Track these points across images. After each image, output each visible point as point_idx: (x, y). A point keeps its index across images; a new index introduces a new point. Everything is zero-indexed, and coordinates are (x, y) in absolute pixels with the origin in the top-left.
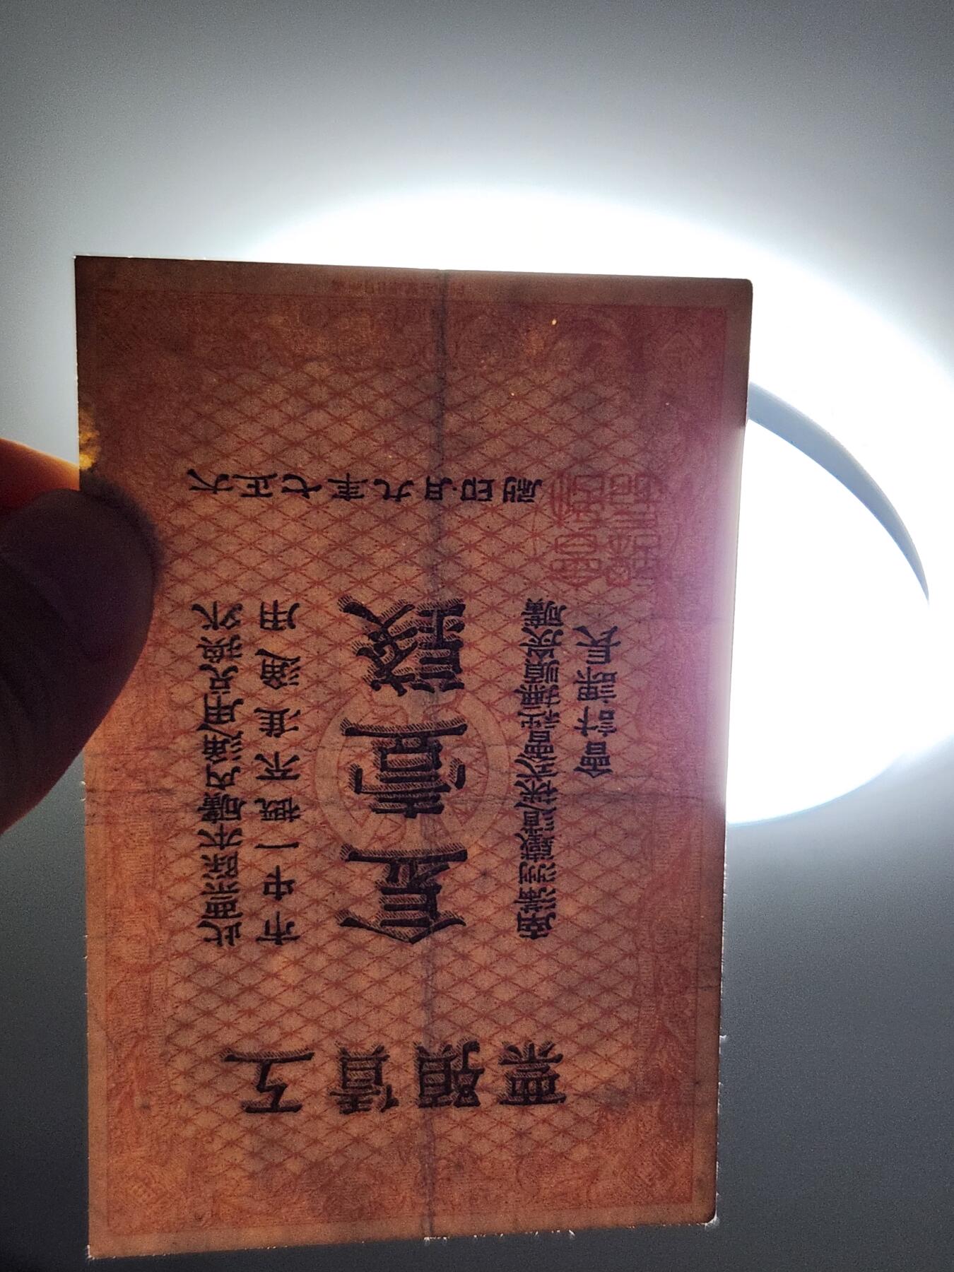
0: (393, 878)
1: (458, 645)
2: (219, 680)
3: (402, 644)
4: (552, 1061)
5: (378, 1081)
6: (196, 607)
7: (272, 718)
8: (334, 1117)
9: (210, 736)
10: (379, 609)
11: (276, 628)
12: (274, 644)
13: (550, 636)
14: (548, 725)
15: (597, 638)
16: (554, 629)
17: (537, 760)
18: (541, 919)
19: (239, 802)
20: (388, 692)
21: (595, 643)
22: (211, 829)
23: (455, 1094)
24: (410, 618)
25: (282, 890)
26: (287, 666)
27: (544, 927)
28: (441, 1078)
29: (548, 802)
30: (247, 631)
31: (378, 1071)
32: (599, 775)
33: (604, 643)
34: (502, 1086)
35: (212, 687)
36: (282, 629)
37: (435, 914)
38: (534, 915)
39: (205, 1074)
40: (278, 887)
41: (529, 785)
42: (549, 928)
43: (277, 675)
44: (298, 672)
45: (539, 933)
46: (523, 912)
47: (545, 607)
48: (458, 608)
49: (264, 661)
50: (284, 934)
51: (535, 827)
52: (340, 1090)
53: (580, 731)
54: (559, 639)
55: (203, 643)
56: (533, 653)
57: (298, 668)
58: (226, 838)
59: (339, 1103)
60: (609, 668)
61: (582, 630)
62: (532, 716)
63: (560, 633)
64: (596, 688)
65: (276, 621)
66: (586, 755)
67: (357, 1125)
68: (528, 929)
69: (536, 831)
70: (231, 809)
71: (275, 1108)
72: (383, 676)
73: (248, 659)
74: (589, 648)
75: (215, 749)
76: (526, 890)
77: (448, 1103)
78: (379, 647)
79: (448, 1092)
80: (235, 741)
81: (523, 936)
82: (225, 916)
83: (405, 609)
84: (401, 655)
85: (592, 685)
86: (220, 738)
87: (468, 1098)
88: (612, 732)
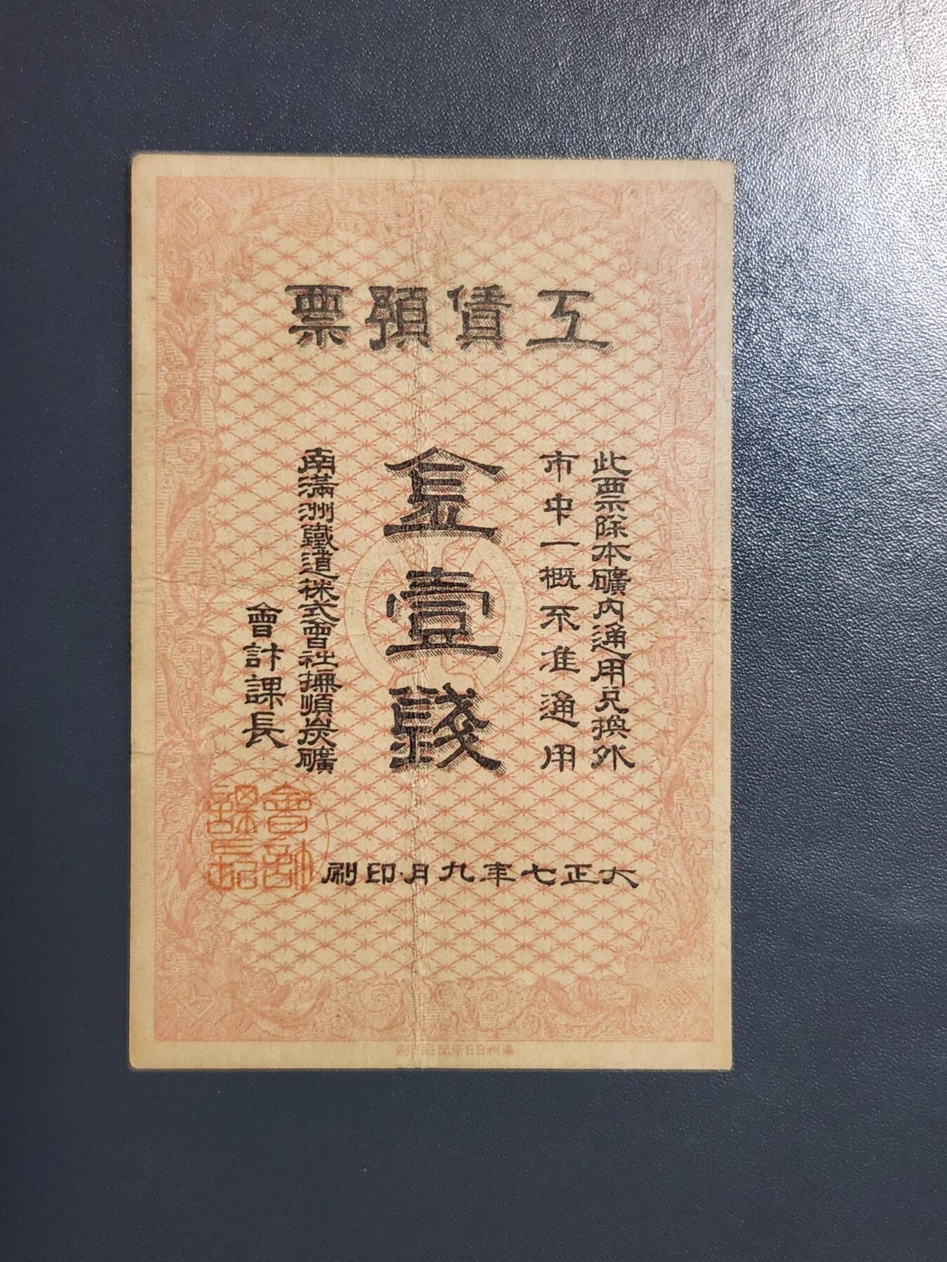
0: (454, 511)
1: (396, 731)
2: (612, 700)
3: (446, 732)
4: (299, 328)
5: (466, 316)
6: (631, 765)
7: (565, 663)
8: (507, 284)
9: (619, 648)
10: (468, 764)
11: (561, 747)
12: (563, 733)
13: (310, 738)
14: (309, 654)
15: (264, 738)
16: (306, 746)
17: (318, 621)
18: (311, 468)
19: (595, 585)
20: (460, 688)
21: (267, 732)
22: (618, 562)
23: (393, 299)
24: (440, 755)
25: (556, 502)
26: (551, 712)
27: (309, 460)
28: (407, 316)
29: (307, 581)
30: (586, 744)
31: (467, 327)
32: (260, 605)
33: (259, 732)
34: (347, 304)
35: (617, 693)
36: (556, 746)
37: (414, 475)
38: (319, 471)
39: (626, 332)
40: (559, 507)
41: (326, 597)
42: (304, 458)
43: (559, 703)
44: (542, 706)
45: (314, 453)
46: (330, 473)
47: (316, 767)
48: (396, 765)
49: (572, 717)
50: (554, 461)
51: (320, 556)
52: (503, 309)
53: (278, 648)
54: (302, 736)
55: (625, 733)
56: (325, 722)
57: (541, 710)
58: (606, 553)
59: (503, 296)
60: (253, 708)
61: (279, 745)
62: (325, 662)
63: (300, 742)
64: (264, 689)
65: (561, 753)
66: (272, 625)
67: (485, 275)
68: (324, 457)
69: (318, 553)
70: (601, 580)
71: (563, 295)
72: (463, 702)
73: (586, 719)
74: (273, 727)
75: (616, 636)
76: (327, 496)
77: (399, 291)
78: (468, 729)
79: (400, 302)
80: (597, 643)
81: (330, 451)
82: (607, 479)
83: (445, 764)
84: (447, 721)
85: (268, 692)
86: (610, 646)
87: (381, 295)
88: (248, 647)
